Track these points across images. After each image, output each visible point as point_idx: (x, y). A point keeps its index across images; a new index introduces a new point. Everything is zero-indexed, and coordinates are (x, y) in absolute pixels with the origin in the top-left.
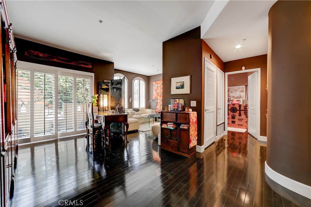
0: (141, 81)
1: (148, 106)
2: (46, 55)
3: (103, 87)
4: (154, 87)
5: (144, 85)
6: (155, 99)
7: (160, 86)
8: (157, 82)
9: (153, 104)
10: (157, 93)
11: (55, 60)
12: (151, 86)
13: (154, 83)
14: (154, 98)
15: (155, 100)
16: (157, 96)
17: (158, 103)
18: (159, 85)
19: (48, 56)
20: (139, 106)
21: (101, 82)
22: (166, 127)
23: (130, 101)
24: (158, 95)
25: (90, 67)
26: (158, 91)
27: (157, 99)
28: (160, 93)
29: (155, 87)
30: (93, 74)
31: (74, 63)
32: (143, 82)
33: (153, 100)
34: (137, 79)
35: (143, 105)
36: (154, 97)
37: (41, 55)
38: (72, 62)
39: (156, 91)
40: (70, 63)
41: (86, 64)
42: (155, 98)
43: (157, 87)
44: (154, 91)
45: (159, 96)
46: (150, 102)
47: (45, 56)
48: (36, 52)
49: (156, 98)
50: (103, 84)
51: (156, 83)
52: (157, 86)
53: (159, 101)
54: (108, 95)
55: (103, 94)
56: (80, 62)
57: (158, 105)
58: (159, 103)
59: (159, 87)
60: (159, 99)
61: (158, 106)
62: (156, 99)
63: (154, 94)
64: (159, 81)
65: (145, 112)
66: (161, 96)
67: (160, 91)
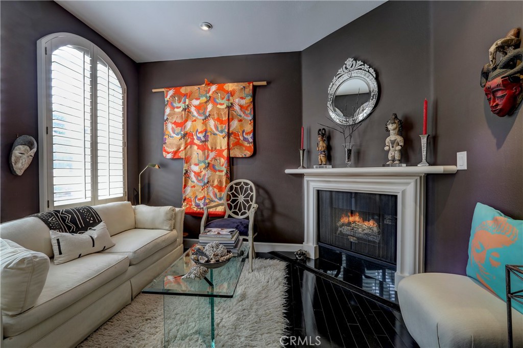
0: (101, 67)
4: (168, 111)
6: (176, 158)
7: (198, 108)
8: (183, 90)
9: (161, 181)
10: (185, 135)
12: (153, 105)
13: (171, 92)
14: (169, 156)
15: (175, 163)
16: (186, 145)
17: (192, 175)
18: (196, 102)
20: (89, 194)
23: (24, 164)
24: (192, 143)
26: (189, 124)
27: (187, 160)
28: (201, 136)
29: (173, 108)
33: (163, 165)
36: (168, 150)
39: (182, 125)
42: (175, 153)
43: (187, 109)
44: (169, 127)
46: (150, 171)
49: (182, 155)
51: (178, 93)
52: (182, 105)
57: (190, 183)
58: (198, 174)
59: (193, 109)
60: (192, 161)
61: (188, 189)
62: (180, 159)
63: (168, 140)
64: (196, 87)
65: (131, 222)
66: (203, 148)
67: (200, 128)
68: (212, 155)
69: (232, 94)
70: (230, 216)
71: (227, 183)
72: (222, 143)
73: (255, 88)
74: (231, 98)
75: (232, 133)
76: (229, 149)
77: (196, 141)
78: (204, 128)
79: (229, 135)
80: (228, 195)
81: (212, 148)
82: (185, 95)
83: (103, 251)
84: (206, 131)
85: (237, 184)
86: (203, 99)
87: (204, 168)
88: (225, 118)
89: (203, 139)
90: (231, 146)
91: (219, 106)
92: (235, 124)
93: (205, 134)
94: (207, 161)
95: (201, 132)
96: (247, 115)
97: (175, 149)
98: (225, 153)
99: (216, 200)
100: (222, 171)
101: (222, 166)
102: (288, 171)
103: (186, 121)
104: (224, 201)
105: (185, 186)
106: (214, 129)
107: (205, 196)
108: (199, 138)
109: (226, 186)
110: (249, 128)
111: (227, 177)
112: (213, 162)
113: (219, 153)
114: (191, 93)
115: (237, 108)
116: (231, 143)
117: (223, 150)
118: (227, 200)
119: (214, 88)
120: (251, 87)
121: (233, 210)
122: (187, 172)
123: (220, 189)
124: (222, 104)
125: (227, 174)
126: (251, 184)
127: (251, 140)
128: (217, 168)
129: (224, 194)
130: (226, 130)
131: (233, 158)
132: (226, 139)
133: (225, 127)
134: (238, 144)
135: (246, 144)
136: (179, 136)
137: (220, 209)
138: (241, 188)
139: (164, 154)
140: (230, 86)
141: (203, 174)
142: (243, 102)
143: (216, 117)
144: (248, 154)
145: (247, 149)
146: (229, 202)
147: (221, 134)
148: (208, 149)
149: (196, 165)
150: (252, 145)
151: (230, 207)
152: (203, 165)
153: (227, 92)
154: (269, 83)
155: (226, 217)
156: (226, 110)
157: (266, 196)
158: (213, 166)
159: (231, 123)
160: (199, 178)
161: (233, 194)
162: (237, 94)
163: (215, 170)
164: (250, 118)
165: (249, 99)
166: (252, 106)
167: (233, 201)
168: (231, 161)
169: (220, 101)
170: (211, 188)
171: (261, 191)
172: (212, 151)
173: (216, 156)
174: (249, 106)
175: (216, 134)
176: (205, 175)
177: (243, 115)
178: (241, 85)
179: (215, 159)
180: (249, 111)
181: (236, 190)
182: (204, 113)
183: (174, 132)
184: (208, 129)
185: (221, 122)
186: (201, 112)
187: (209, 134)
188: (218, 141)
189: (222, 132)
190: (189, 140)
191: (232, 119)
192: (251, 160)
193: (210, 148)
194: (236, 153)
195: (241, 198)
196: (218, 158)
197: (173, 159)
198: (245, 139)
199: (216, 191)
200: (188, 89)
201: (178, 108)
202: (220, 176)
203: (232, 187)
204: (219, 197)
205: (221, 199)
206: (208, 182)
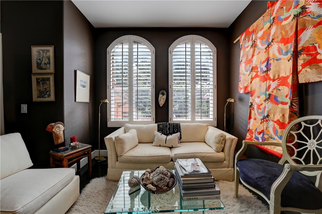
8: (251, 29)
10: (252, 69)
13: (244, 36)
14: (242, 91)
15: (245, 96)
16: (252, 79)
17: (255, 107)
18: (260, 34)
23: (162, 102)
24: (257, 76)
26: (255, 58)
27: (252, 93)
28: (264, 66)
33: (240, 99)
36: (242, 86)
39: (249, 61)
42: (246, 88)
43: (254, 45)
44: (243, 66)
45: (258, 79)
49: (249, 89)
51: (248, 33)
52: (250, 43)
53: (257, 101)
60: (256, 94)
61: (252, 121)
62: (248, 93)
63: (242, 77)
64: (261, 18)
66: (265, 79)
67: (263, 57)
71: (290, 120)
72: (286, 68)
77: (260, 73)
78: (267, 57)
79: (296, 55)
80: (291, 135)
81: (274, 77)
82: (254, 31)
84: (268, 60)
86: (268, 25)
87: (265, 101)
89: (265, 69)
90: (300, 68)
93: (268, 63)
94: (268, 93)
95: (263, 63)
97: (246, 85)
98: (290, 81)
99: (276, 138)
100: (286, 104)
101: (286, 96)
103: (253, 56)
107: (263, 131)
108: (261, 69)
109: (289, 123)
111: (293, 111)
112: (274, 93)
113: (283, 81)
114: (257, 27)
116: (300, 62)
117: (287, 77)
118: (288, 142)
119: (278, 5)
121: (294, 157)
122: (252, 104)
123: (282, 125)
125: (291, 107)
128: (280, 99)
129: (286, 131)
132: (291, 61)
134: (314, 62)
136: (248, 72)
137: (278, 150)
138: (316, 129)
139: (240, 90)
141: (262, 107)
146: (290, 145)
147: (285, 57)
148: (270, 79)
149: (259, 97)
151: (291, 152)
152: (263, 97)
158: (275, 97)
160: (260, 111)
163: (277, 102)
167: (298, 145)
170: (271, 123)
172: (274, 80)
173: (279, 85)
175: (280, 59)
176: (265, 107)
179: (276, 88)
182: (268, 40)
183: (245, 70)
184: (271, 56)
185: (285, 41)
186: (265, 40)
187: (271, 62)
188: (282, 67)
190: (254, 74)
193: (272, 78)
194: (309, 76)
195: (311, 144)
196: (281, 88)
197: (245, 93)
199: (277, 127)
200: (255, 24)
201: (248, 47)
202: (283, 110)
203: (299, 125)
204: (279, 134)
205: (281, 138)
206: (268, 116)
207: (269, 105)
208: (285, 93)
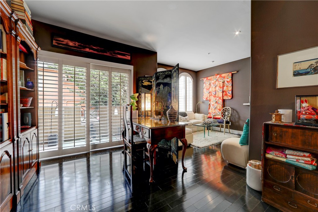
0: (188, 78)
1: (197, 110)
2: (77, 44)
3: (144, 84)
4: (204, 85)
5: (191, 82)
6: (207, 100)
7: (213, 83)
8: (209, 78)
9: (203, 107)
10: (209, 92)
11: (87, 50)
12: (201, 83)
13: (205, 79)
14: (205, 99)
16: (210, 96)
17: (211, 105)
18: (213, 82)
19: (79, 45)
20: (185, 110)
21: (142, 77)
22: (284, 160)
24: (211, 95)
25: (129, 58)
27: (210, 101)
28: (214, 93)
29: (206, 84)
30: (131, 67)
31: (110, 53)
32: (190, 78)
33: (203, 102)
34: (183, 75)
35: (190, 108)
36: (204, 97)
37: (71, 44)
38: (106, 53)
39: (208, 89)
40: (105, 54)
41: (124, 55)
42: (207, 98)
43: (210, 84)
44: (205, 90)
45: (212, 96)
46: (199, 104)
47: (75, 45)
48: (66, 41)
50: (145, 79)
51: (207, 79)
53: (212, 103)
54: (151, 94)
55: (145, 93)
56: (117, 51)
57: (211, 108)
58: (213, 105)
59: (212, 84)
60: (211, 101)
61: (210, 110)
63: (205, 94)
64: (213, 77)
65: (193, 118)
66: (215, 96)
67: (214, 90)
68: (217, 99)
69: (224, 77)
70: (222, 119)
71: (222, 108)
72: (221, 95)
73: (232, 74)
74: (224, 79)
75: (224, 91)
76: (223, 97)
77: (213, 94)
79: (223, 92)
80: (222, 112)
81: (217, 96)
82: (210, 80)
83: (188, 121)
84: (215, 91)
85: (226, 108)
86: (215, 80)
88: (222, 86)
90: (224, 95)
91: (220, 82)
92: (225, 88)
95: (214, 91)
96: (229, 85)
97: (206, 97)
98: (222, 98)
99: (218, 114)
102: (244, 104)
103: (210, 88)
104: (221, 114)
105: (209, 109)
106: (218, 90)
107: (215, 112)
108: (213, 93)
110: (230, 89)
111: (222, 106)
112: (218, 101)
113: (220, 98)
114: (211, 79)
115: (226, 82)
116: (224, 94)
117: (221, 97)
118: (222, 114)
119: (218, 76)
120: (231, 74)
123: (220, 110)
124: (221, 82)
126: (230, 109)
127: (231, 93)
129: (221, 112)
130: (222, 90)
131: (225, 100)
132: (222, 93)
133: (222, 89)
134: (226, 95)
135: (229, 94)
136: (208, 93)
137: (219, 117)
138: (227, 110)
139: (203, 99)
140: (223, 75)
141: (214, 105)
142: (228, 80)
143: (219, 86)
144: (230, 98)
145: (229, 96)
149: (212, 102)
150: (231, 95)
151: (222, 116)
152: (215, 102)
153: (222, 77)
154: (238, 72)
155: (221, 119)
156: (222, 84)
157: (237, 113)
159: (224, 88)
161: (224, 112)
162: (226, 77)
163: (218, 104)
164: (231, 85)
165: (230, 78)
166: (231, 81)
167: (224, 114)
168: (224, 101)
169: (220, 80)
170: (217, 110)
171: (235, 111)
174: (230, 81)
175: (219, 92)
177: (228, 84)
178: (227, 74)
179: (218, 100)
180: (231, 83)
181: (225, 110)
182: (215, 85)
183: (206, 92)
184: (216, 90)
185: (220, 88)
187: (217, 92)
189: (221, 91)
190: (210, 94)
191: (224, 86)
192: (231, 100)
194: (225, 98)
195: (226, 113)
196: (219, 100)
197: (206, 100)
198: (229, 93)
199: (219, 111)
200: (210, 77)
201: (207, 84)
202: (220, 106)
203: (224, 109)
204: (219, 112)
205: (220, 113)
206: (216, 108)
207: (216, 105)
208: (221, 102)
